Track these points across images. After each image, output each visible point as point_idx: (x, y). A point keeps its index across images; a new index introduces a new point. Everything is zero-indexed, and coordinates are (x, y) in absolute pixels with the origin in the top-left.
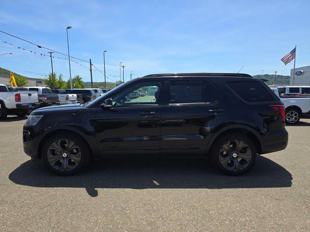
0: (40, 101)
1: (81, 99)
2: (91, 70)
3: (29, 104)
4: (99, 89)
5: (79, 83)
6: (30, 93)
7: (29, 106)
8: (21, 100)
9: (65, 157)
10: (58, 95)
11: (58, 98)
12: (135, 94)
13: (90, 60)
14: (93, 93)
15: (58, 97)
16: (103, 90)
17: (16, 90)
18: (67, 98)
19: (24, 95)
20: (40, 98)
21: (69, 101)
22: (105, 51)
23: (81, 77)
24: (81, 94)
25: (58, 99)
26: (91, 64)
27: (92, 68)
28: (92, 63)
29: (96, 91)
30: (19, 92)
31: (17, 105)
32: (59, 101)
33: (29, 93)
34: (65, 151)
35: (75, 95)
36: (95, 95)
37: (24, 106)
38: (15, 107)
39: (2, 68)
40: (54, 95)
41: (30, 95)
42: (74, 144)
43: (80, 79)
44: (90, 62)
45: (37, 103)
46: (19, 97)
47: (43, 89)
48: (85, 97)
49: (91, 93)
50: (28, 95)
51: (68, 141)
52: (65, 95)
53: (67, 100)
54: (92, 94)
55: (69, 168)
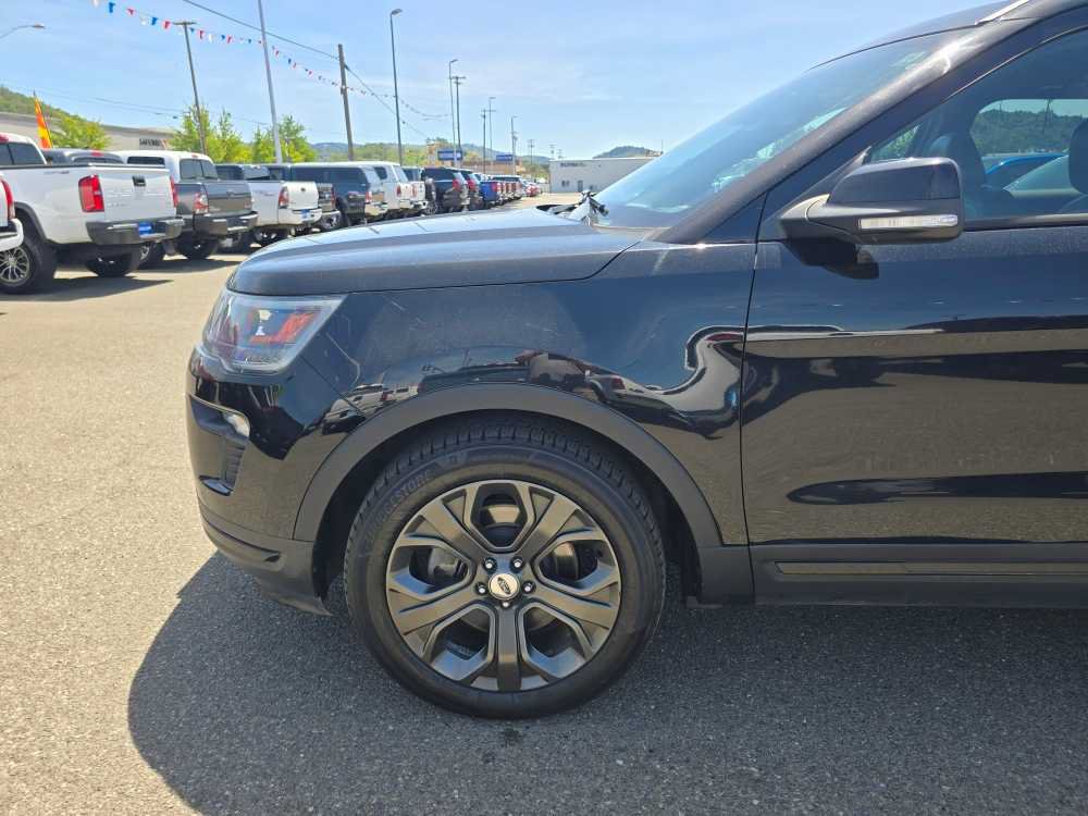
0: (181, 210)
1: (330, 204)
2: (344, 92)
3: (140, 223)
4: (391, 164)
5: (296, 144)
6: (141, 175)
7: (142, 232)
8: (106, 204)
9: (502, 594)
10: (248, 188)
11: (250, 197)
12: (514, 185)
13: (340, 46)
14: (372, 177)
15: (248, 196)
16: (405, 171)
17: (81, 162)
18: (281, 198)
19: (114, 184)
20: (182, 198)
21: (290, 212)
22: (395, 12)
23: (302, 122)
24: (330, 186)
25: (251, 203)
26: (344, 67)
27: (348, 85)
28: (346, 62)
29: (381, 172)
30: (92, 170)
31: (93, 228)
32: (254, 213)
33: (138, 176)
34: (503, 560)
35: (311, 187)
36: (381, 189)
37: (121, 234)
38: (84, 237)
39: (11, 93)
40: (232, 187)
41: (139, 182)
42: (576, 513)
43: (297, 131)
44: (341, 58)
45: (170, 218)
46: (97, 193)
47: (182, 162)
48: (343, 197)
49: (366, 181)
50: (132, 181)
51: (532, 491)
52: (274, 187)
53: (284, 207)
54: (368, 186)
55: (531, 671)
